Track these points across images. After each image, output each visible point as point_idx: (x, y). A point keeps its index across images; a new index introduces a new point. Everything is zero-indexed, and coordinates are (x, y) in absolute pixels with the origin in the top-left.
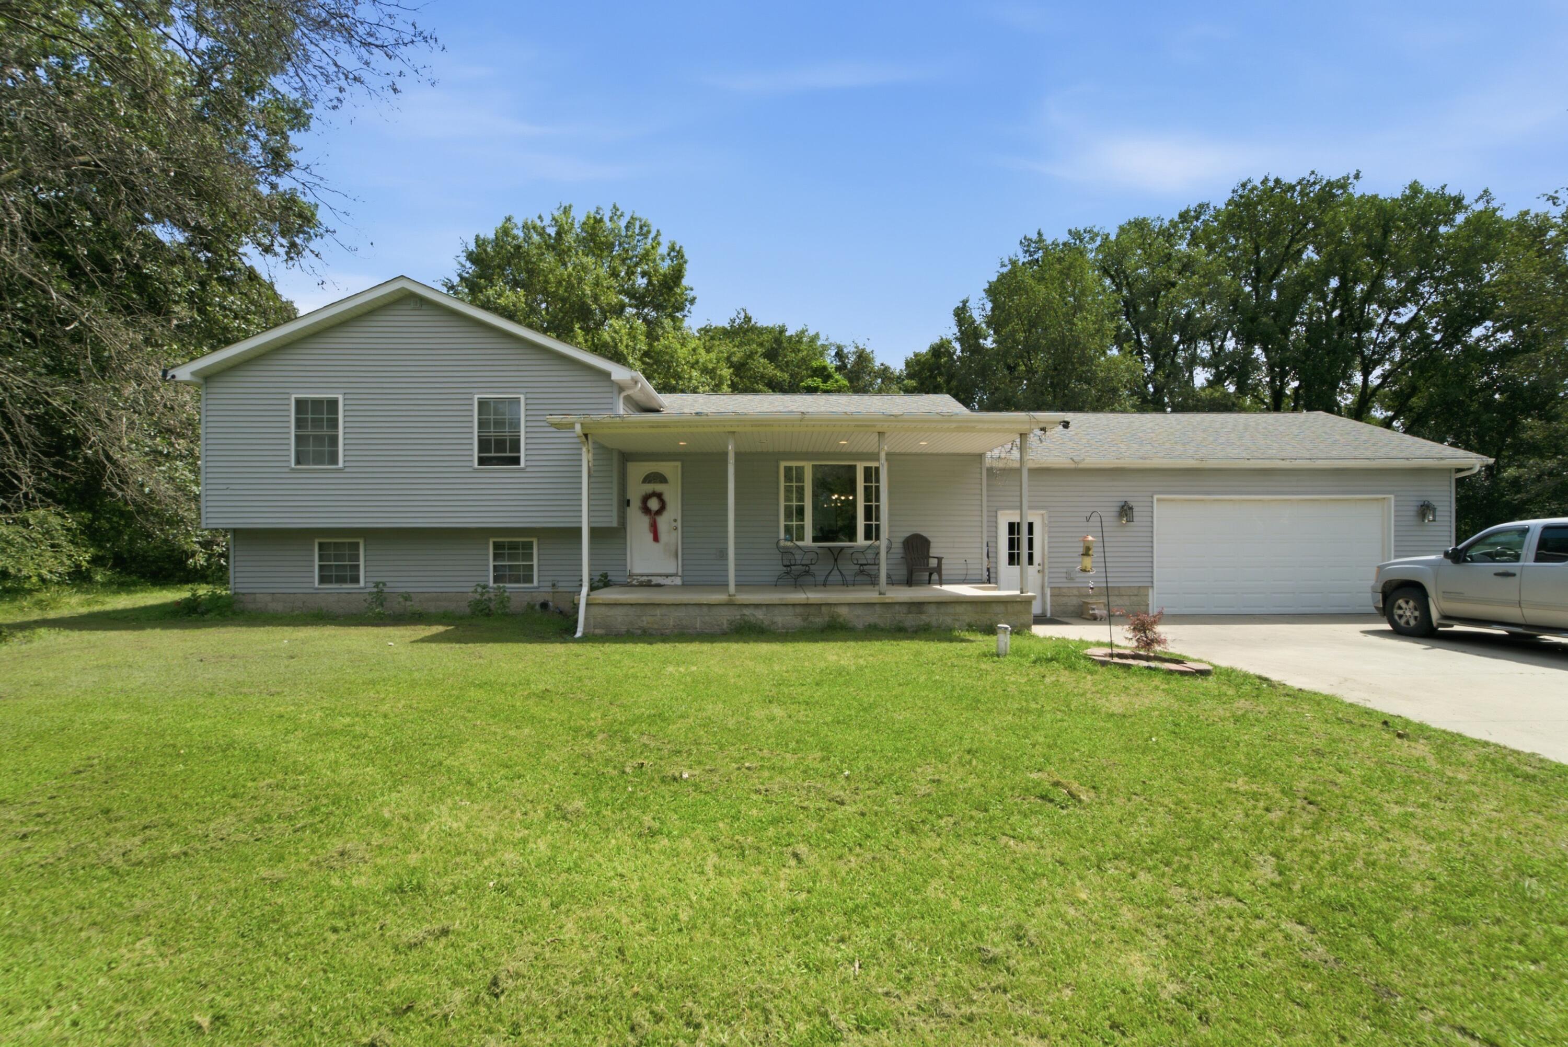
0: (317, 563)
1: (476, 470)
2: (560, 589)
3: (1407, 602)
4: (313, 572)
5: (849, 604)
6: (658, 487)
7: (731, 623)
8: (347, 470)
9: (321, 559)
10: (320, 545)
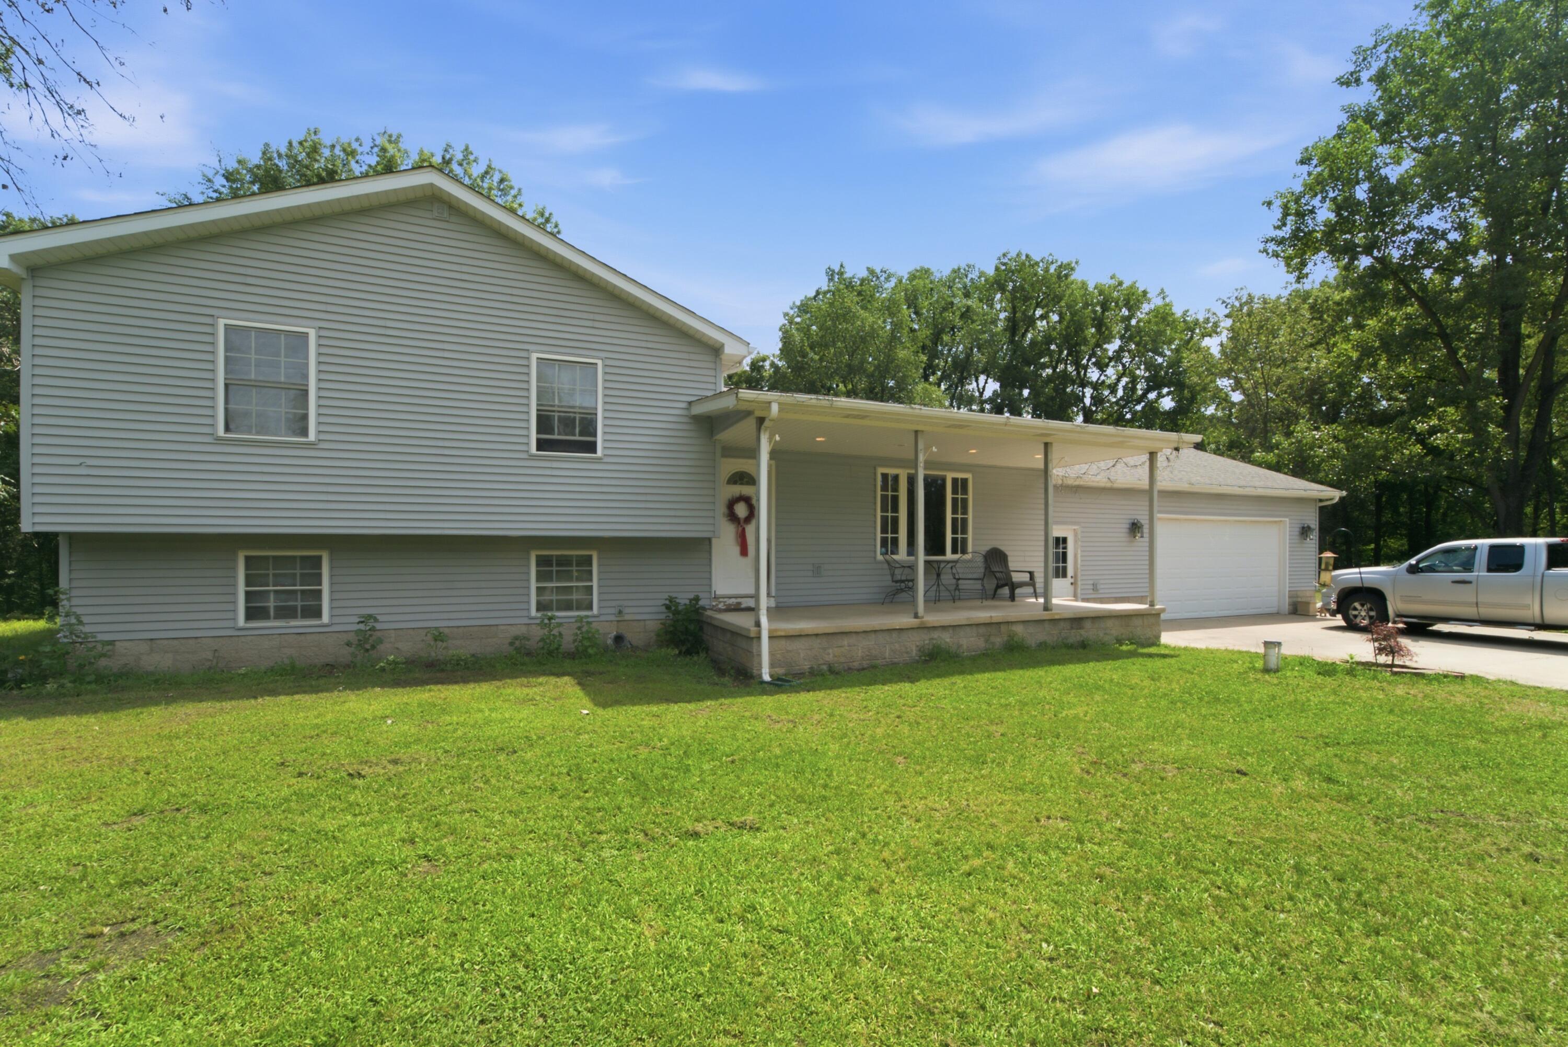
0: (241, 589)
1: (532, 457)
2: (627, 617)
3: (1362, 605)
4: (235, 602)
5: (1024, 622)
6: (746, 490)
7: (920, 649)
8: (322, 446)
9: (248, 583)
10: (247, 559)
